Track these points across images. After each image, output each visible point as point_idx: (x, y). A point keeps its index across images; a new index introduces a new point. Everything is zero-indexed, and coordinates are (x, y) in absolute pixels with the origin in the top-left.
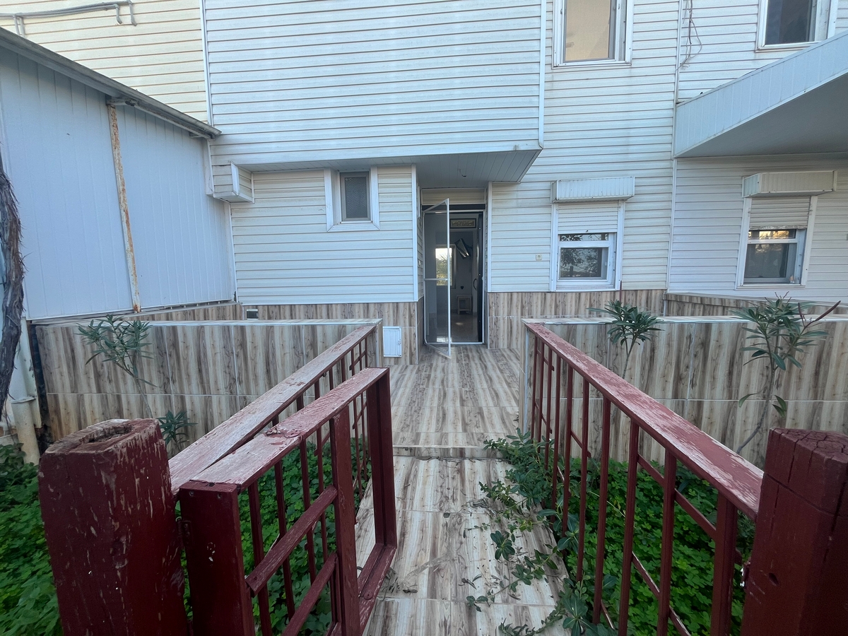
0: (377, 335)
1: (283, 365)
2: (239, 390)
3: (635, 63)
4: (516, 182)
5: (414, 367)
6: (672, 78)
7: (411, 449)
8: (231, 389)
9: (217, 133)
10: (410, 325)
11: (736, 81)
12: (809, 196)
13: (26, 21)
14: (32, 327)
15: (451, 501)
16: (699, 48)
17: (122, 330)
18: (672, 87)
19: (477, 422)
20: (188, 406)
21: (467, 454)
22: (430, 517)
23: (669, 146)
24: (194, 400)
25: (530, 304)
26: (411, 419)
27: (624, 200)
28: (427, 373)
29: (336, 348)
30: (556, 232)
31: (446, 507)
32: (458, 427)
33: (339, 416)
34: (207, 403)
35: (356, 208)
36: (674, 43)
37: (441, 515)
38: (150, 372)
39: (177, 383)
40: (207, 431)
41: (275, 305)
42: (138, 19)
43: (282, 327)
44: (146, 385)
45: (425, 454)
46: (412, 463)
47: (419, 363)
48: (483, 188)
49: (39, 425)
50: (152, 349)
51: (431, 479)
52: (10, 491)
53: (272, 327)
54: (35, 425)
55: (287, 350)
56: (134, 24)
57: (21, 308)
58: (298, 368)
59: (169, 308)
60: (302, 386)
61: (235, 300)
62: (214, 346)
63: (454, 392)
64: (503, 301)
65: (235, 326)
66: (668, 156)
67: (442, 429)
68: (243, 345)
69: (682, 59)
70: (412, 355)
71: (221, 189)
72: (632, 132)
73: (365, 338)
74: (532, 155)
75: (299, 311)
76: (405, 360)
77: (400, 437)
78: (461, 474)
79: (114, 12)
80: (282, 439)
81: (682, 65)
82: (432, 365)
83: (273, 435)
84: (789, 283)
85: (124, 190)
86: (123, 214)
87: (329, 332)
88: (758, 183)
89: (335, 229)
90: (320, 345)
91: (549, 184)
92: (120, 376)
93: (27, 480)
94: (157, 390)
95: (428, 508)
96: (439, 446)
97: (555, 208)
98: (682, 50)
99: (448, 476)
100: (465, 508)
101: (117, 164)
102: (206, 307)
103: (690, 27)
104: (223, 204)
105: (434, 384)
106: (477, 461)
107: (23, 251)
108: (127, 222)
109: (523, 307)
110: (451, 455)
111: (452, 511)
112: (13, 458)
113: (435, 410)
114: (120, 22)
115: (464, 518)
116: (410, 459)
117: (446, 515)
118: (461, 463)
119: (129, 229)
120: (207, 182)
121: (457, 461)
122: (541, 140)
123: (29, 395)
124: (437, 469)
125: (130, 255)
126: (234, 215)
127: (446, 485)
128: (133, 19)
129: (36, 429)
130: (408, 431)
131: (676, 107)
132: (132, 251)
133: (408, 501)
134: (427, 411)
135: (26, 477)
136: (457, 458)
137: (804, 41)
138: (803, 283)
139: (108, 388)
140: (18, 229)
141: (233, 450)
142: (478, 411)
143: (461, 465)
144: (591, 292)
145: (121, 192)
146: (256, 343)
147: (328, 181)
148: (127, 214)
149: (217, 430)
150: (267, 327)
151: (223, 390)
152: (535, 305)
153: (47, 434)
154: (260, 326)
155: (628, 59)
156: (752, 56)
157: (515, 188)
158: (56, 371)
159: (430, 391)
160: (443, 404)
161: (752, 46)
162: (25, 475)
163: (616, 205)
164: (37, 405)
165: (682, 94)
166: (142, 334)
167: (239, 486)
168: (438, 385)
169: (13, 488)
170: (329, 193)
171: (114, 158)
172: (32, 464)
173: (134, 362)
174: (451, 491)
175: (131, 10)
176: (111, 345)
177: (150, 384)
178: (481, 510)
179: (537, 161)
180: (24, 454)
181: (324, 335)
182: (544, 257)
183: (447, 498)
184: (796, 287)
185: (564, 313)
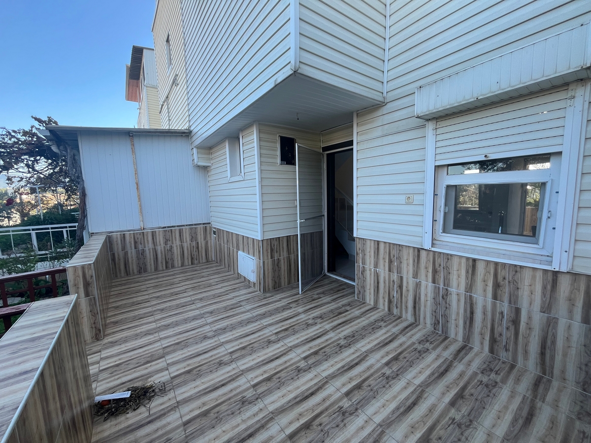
10: (259, 259)
25: (399, 259)
30: (431, 164)
41: (219, 229)
61: (211, 223)
64: (370, 250)
70: (260, 283)
76: (257, 286)
85: (136, 173)
89: (231, 180)
108: (137, 188)
109: (391, 262)
147: (227, 147)
152: (405, 262)
157: (380, 112)
170: (228, 155)
182: (417, 199)
185: (447, 283)
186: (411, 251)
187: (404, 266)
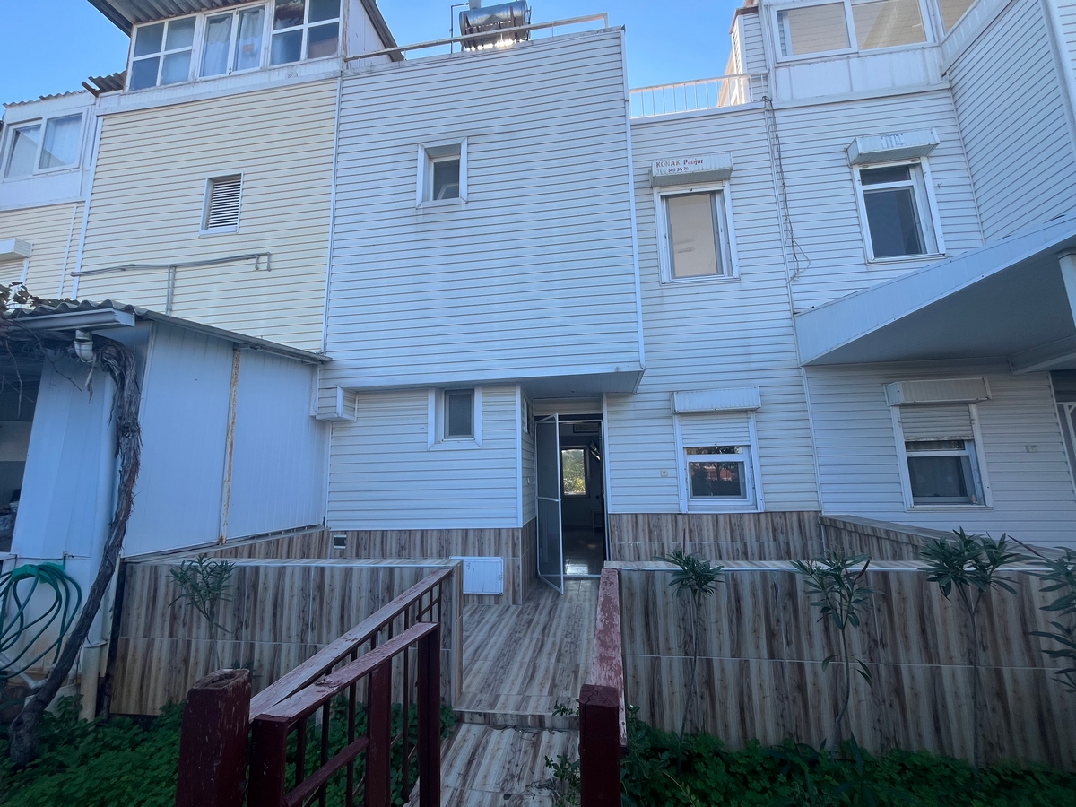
0: (454, 579)
1: (358, 610)
2: (311, 636)
3: (744, 278)
4: (632, 393)
5: (517, 608)
6: (785, 291)
7: (485, 714)
8: (302, 637)
9: (328, 360)
10: (514, 556)
11: (839, 301)
12: (967, 404)
13: (177, 270)
14: (124, 564)
15: (516, 780)
16: (807, 263)
17: (209, 570)
18: (786, 299)
19: (569, 683)
20: (256, 656)
21: (548, 723)
22: (489, 797)
23: (794, 354)
24: (264, 647)
25: (659, 527)
26: (495, 677)
27: (753, 410)
28: (530, 617)
29: (401, 599)
30: (680, 446)
31: (509, 787)
32: (544, 690)
33: (377, 670)
34: (276, 651)
35: (460, 425)
36: (780, 259)
37: (502, 796)
38: (226, 617)
39: (249, 629)
40: (271, 683)
41: (366, 531)
42: (273, 265)
43: (361, 569)
44: (219, 629)
45: (500, 721)
46: (485, 732)
47: (524, 603)
48: (597, 399)
49: (103, 675)
50: (232, 591)
51: (501, 752)
52: (60, 751)
53: (351, 568)
54: (99, 674)
55: (363, 594)
56: (269, 270)
57: (120, 545)
58: (372, 613)
59: (253, 538)
60: (355, 642)
61: (324, 524)
62: (293, 585)
63: (554, 644)
64: (627, 525)
65: (316, 567)
66: (794, 364)
67: (525, 691)
68: (320, 588)
69: (792, 273)
70: (515, 592)
71: (324, 411)
72: (751, 341)
73: (440, 582)
74: (637, 376)
75: (391, 538)
76: (508, 599)
77: (477, 699)
78: (535, 749)
79: (254, 261)
80: (326, 688)
81: (792, 278)
82: (538, 605)
83: (321, 685)
84: (971, 503)
85: (233, 423)
86: (229, 444)
87: (407, 574)
88: (899, 391)
89: (437, 447)
90: (396, 588)
91: (666, 396)
92: (195, 619)
93: (78, 739)
94: (228, 636)
95: (488, 788)
96: (516, 712)
97: (676, 418)
98: (791, 266)
99: (520, 750)
100: (529, 789)
101: (231, 399)
102: (291, 534)
103: (793, 246)
104: (324, 424)
105: (533, 631)
106: (557, 733)
107: (135, 490)
108: (231, 452)
109: (650, 532)
110: (530, 724)
111: (515, 792)
112: (70, 712)
113: (525, 666)
114: (257, 268)
115: (526, 801)
116: (482, 728)
117: (507, 796)
118: (538, 735)
119: (230, 459)
120: (312, 403)
121: (535, 731)
122: (643, 362)
123: (103, 638)
124: (511, 741)
125: (226, 484)
126: (335, 434)
127: (515, 761)
128: (269, 266)
129: (99, 678)
130: (486, 693)
131: (794, 317)
132: (229, 481)
133: (470, 778)
134: (515, 667)
135: (78, 736)
136: (536, 728)
137: (917, 253)
138: (989, 502)
139: (181, 632)
140: (137, 469)
141: (290, 695)
142: (573, 669)
143: (538, 737)
144: (730, 515)
145: (230, 426)
146: (334, 586)
147: (431, 397)
148: (232, 445)
149: (282, 680)
150: (347, 568)
151: (294, 639)
152: (665, 529)
153: (107, 686)
154: (340, 568)
155: (736, 275)
156: (864, 268)
157: (632, 399)
158: (134, 613)
159: (527, 640)
160: (536, 658)
161: (862, 260)
162: (78, 732)
163: (744, 415)
164: (107, 649)
165: (798, 305)
166: (226, 576)
167: (290, 718)
168: (537, 634)
169: (63, 748)
170: (432, 412)
171: (231, 394)
172: (86, 720)
173: (212, 606)
174: (519, 768)
175: (269, 259)
176: (195, 588)
177: (223, 628)
178: (546, 792)
179: (644, 380)
180: (81, 707)
181: (402, 578)
182: (671, 473)
183: (512, 776)
184: (980, 509)
185: (701, 539)
186: (669, 517)
187: (664, 533)
